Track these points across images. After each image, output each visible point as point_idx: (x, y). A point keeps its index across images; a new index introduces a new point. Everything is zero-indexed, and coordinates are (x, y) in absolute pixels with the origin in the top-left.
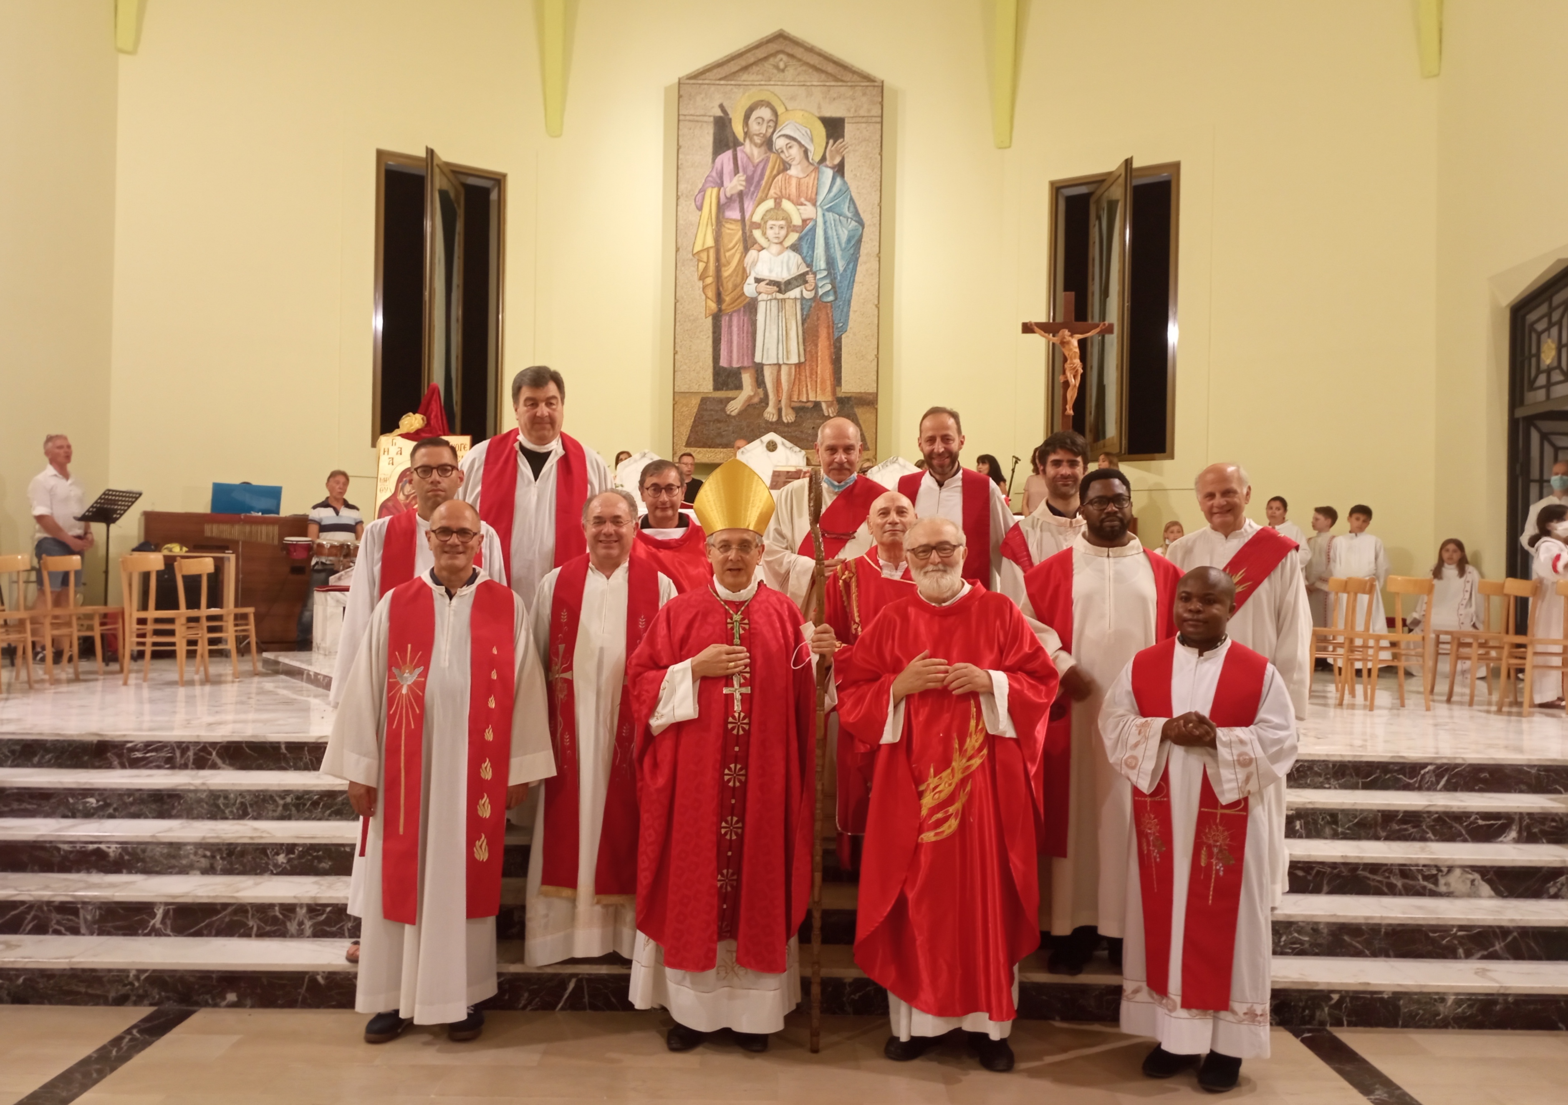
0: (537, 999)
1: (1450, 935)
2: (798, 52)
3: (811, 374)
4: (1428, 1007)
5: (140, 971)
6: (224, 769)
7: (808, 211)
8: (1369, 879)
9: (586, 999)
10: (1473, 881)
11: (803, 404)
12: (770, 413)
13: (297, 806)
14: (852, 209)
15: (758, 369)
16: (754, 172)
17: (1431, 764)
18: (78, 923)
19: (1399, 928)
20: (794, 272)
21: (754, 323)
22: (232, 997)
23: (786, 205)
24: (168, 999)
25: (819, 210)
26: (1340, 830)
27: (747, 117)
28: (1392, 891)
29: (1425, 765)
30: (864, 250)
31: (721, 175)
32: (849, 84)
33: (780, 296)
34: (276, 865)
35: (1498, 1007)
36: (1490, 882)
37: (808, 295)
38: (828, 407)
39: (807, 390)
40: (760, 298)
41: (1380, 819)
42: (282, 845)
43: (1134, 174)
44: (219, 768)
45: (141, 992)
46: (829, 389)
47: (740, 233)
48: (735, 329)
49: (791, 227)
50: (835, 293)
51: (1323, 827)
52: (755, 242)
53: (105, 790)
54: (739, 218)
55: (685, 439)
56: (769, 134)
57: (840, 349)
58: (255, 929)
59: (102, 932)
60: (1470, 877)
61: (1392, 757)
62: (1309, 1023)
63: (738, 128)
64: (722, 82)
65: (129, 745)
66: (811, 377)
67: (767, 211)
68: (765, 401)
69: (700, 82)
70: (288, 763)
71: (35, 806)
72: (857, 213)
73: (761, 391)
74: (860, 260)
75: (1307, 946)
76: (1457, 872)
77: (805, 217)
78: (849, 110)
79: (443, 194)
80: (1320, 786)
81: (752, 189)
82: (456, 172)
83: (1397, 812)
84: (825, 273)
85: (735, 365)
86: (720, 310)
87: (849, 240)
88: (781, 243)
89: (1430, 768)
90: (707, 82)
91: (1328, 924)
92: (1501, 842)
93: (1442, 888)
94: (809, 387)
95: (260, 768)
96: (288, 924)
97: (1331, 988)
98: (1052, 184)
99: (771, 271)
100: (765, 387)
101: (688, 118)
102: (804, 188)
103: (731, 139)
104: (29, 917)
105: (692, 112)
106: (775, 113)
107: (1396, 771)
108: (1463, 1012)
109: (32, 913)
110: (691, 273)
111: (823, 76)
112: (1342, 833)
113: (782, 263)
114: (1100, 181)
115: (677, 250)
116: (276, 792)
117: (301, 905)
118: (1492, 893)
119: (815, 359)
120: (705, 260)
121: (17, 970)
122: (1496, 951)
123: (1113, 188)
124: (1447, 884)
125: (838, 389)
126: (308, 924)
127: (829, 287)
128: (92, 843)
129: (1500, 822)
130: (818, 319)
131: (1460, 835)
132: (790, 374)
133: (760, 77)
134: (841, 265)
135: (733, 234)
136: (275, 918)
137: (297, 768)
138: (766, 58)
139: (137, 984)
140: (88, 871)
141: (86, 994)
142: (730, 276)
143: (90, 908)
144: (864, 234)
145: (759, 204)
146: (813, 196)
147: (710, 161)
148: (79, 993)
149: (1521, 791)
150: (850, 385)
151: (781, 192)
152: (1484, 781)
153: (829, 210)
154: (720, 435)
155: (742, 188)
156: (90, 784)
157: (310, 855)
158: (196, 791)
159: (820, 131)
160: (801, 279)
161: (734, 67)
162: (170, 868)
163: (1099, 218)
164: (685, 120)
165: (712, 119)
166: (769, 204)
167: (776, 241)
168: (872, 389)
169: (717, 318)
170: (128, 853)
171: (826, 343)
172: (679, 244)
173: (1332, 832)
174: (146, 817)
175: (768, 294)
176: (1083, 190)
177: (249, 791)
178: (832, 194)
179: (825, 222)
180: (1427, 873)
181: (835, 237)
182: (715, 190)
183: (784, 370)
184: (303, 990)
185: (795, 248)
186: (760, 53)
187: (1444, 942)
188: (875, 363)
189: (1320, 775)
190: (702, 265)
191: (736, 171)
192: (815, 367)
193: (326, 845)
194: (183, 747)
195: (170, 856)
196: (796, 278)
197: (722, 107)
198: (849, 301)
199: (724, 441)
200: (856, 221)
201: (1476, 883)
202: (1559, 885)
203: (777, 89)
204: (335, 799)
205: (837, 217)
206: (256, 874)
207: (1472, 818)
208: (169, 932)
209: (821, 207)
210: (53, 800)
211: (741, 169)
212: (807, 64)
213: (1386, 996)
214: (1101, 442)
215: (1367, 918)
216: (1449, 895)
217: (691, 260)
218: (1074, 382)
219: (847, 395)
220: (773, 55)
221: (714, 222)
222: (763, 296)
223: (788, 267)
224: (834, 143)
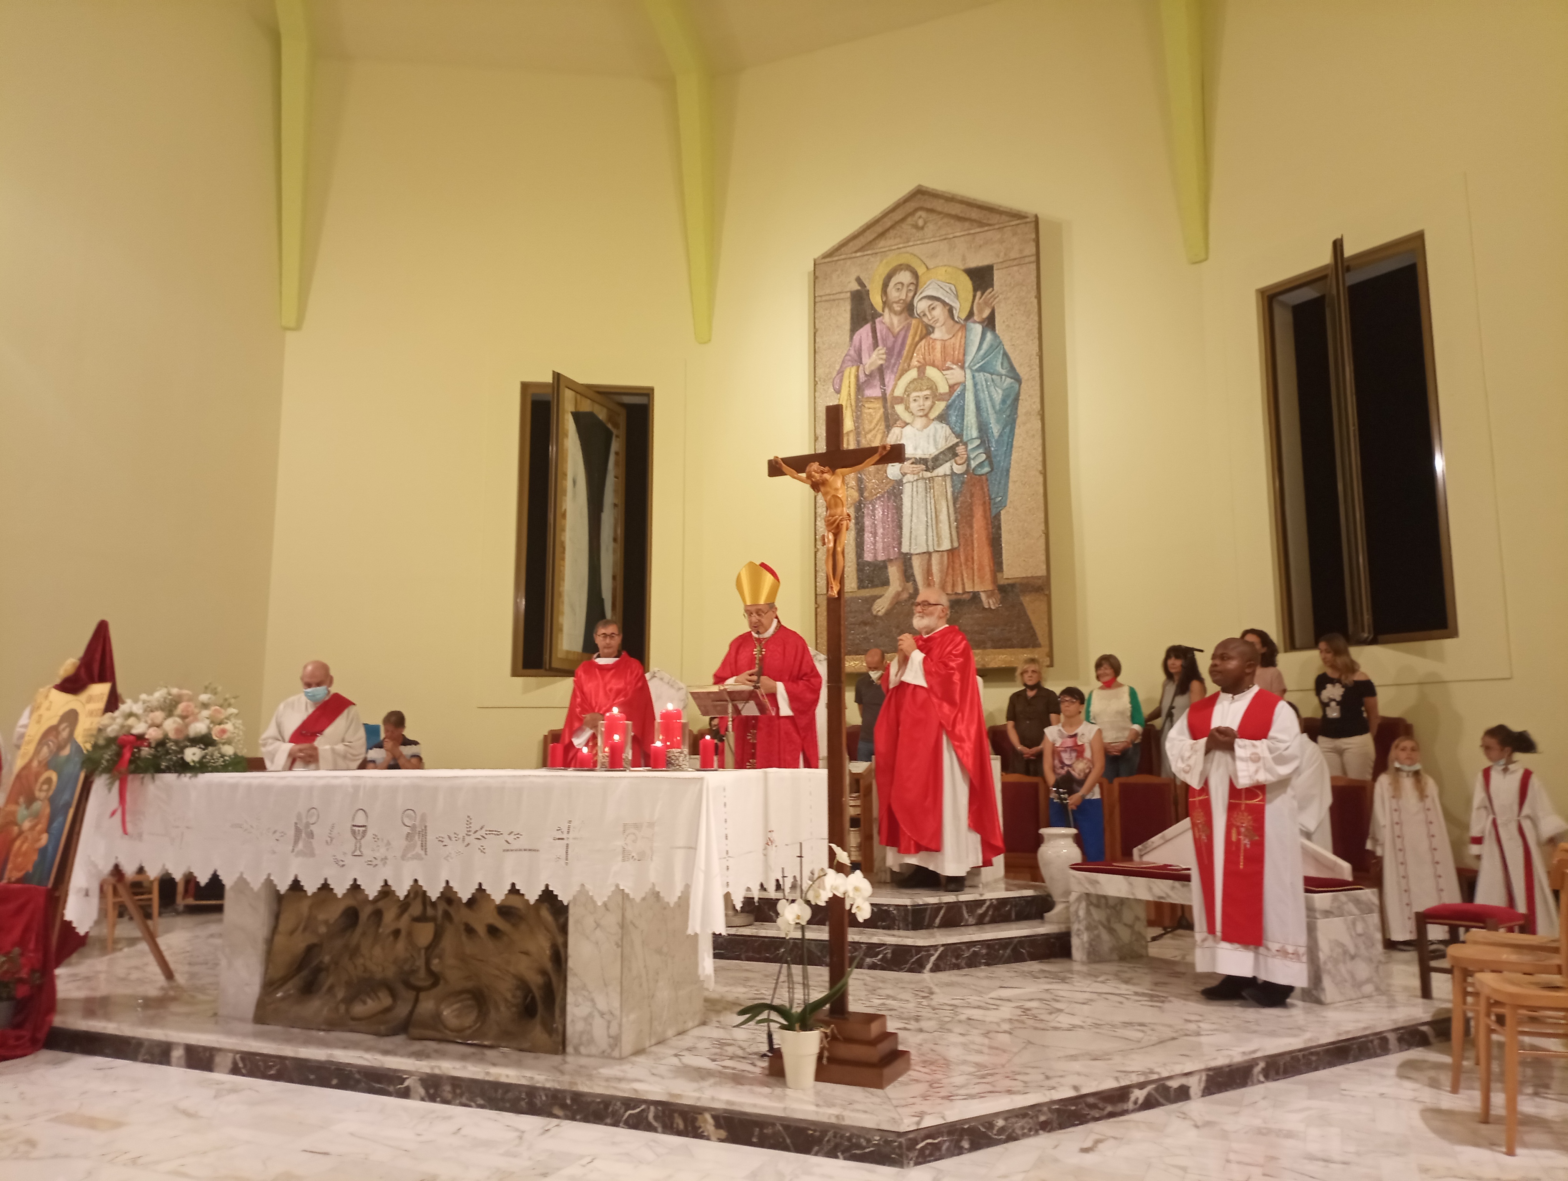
2: (939, 205)
3: (967, 560)
11: (959, 597)
14: (1006, 364)
15: (906, 560)
16: (895, 342)
20: (943, 445)
21: (899, 509)
23: (931, 372)
25: (968, 371)
30: (1022, 409)
31: (859, 353)
32: (997, 227)
33: (928, 474)
37: (959, 469)
38: (988, 597)
39: (963, 579)
40: (904, 481)
46: (988, 576)
48: (879, 517)
49: (936, 396)
50: (991, 464)
52: (898, 418)
54: (880, 395)
56: (909, 299)
57: (999, 528)
63: (876, 300)
64: (858, 254)
66: (966, 564)
67: (911, 382)
68: (915, 596)
69: (836, 258)
72: (1012, 368)
73: (910, 585)
74: (1019, 421)
77: (951, 382)
78: (998, 256)
79: (582, 417)
81: (893, 361)
84: (978, 442)
85: (881, 557)
86: (862, 498)
87: (1003, 401)
88: (926, 415)
90: (843, 257)
94: (965, 575)
98: (1259, 291)
99: (915, 449)
100: (915, 581)
101: (824, 298)
102: (950, 350)
103: (869, 312)
105: (828, 292)
111: (967, 225)
113: (928, 436)
115: (816, 439)
119: (970, 542)
125: (999, 575)
127: (984, 457)
130: (972, 496)
132: (941, 563)
133: (898, 240)
134: (995, 429)
135: (875, 412)
138: (903, 220)
144: (1022, 391)
145: (900, 376)
146: (961, 357)
147: (848, 339)
150: (1013, 569)
151: (924, 359)
153: (978, 370)
154: (867, 639)
155: (881, 362)
159: (966, 283)
160: (951, 452)
161: (870, 236)
164: (820, 302)
165: (849, 295)
166: (913, 374)
167: (921, 414)
168: (1041, 572)
169: (860, 508)
171: (982, 523)
172: (818, 433)
175: (914, 474)
178: (982, 352)
179: (975, 385)
181: (988, 399)
182: (854, 370)
183: (935, 559)
185: (943, 418)
186: (897, 216)
188: (1042, 541)
191: (875, 345)
192: (970, 552)
196: (944, 452)
197: (859, 281)
198: (1008, 471)
200: (1011, 378)
203: (916, 250)
205: (989, 375)
209: (970, 368)
211: (880, 342)
212: (949, 215)
219: (1010, 582)
220: (912, 214)
221: (853, 403)
222: (909, 477)
223: (935, 440)
224: (982, 294)
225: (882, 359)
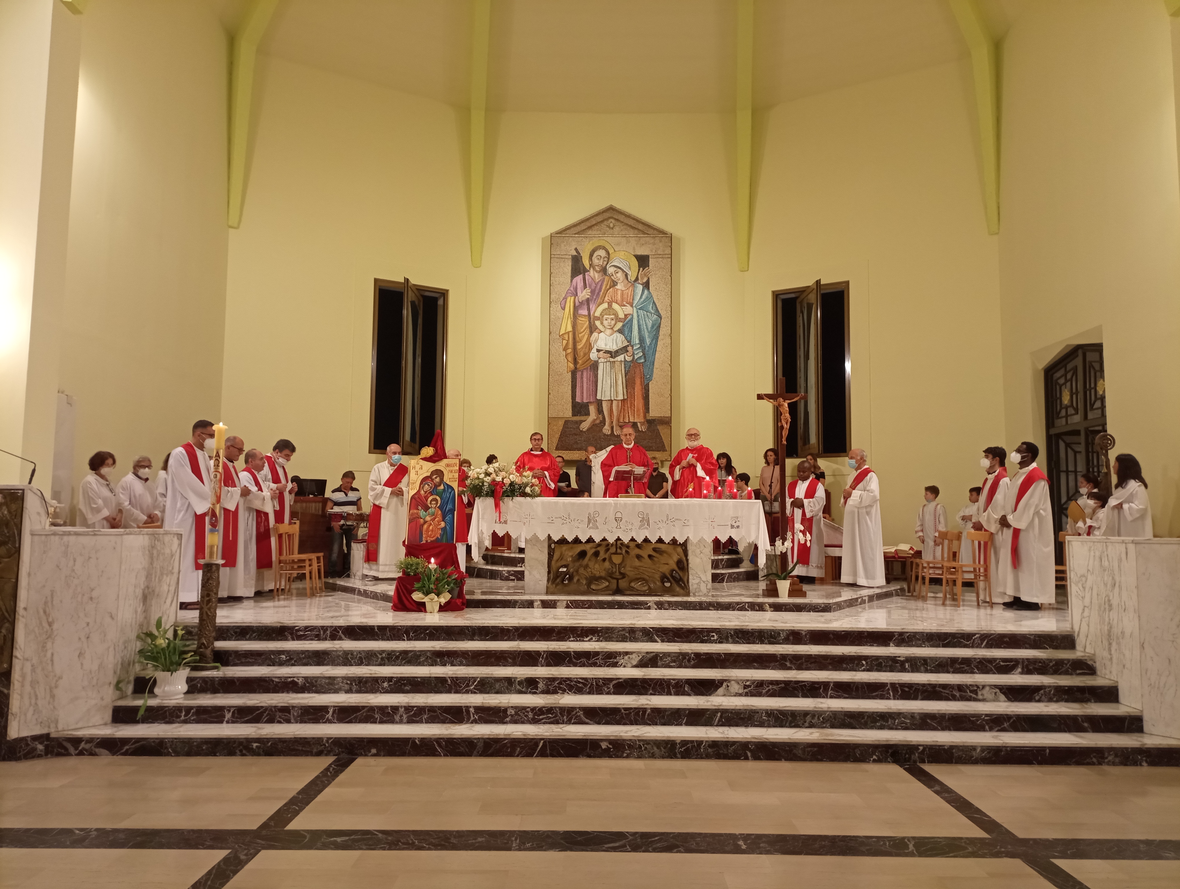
0: (524, 751)
1: (981, 719)
2: (621, 218)
3: (631, 406)
4: (968, 753)
5: (329, 739)
6: (345, 640)
7: (628, 309)
8: (942, 692)
9: (548, 752)
10: (995, 693)
11: (626, 424)
12: (606, 430)
13: (388, 659)
14: (654, 308)
15: (599, 403)
16: (596, 287)
17: (978, 634)
18: (290, 717)
19: (955, 716)
20: (620, 346)
21: (596, 376)
22: (374, 751)
23: (615, 306)
24: (343, 752)
25: (635, 308)
26: (929, 668)
27: (591, 256)
28: (954, 698)
29: (975, 634)
30: (661, 333)
31: (576, 289)
32: (652, 236)
33: (612, 360)
34: (383, 688)
35: (1003, 753)
36: (1004, 693)
37: (629, 359)
38: (641, 425)
39: (629, 416)
40: (600, 361)
41: (949, 663)
42: (386, 677)
43: (822, 287)
44: (343, 640)
45: (329, 749)
46: (642, 414)
47: (588, 322)
48: (585, 379)
50: (645, 357)
51: (920, 666)
52: (597, 328)
53: (290, 651)
54: (587, 314)
55: (555, 445)
56: (604, 265)
58: (379, 719)
59: (302, 722)
60: (994, 691)
61: (958, 630)
62: (909, 761)
63: (586, 262)
64: (576, 236)
65: (297, 628)
66: (631, 408)
67: (604, 310)
68: (603, 422)
69: (564, 235)
70: (378, 637)
71: (253, 660)
72: (657, 311)
73: (601, 416)
74: (660, 338)
75: (909, 725)
76: (987, 688)
77: (626, 313)
78: (652, 251)
79: (413, 303)
80: (920, 646)
81: (595, 297)
82: (420, 290)
83: (959, 658)
84: (639, 346)
85: (585, 401)
86: (576, 368)
87: (653, 327)
88: (612, 329)
89: (977, 636)
90: (567, 235)
91: (919, 714)
92: (1013, 674)
93: (980, 697)
94: (630, 414)
95: (364, 639)
96: (395, 716)
97: (918, 744)
98: (773, 292)
99: (606, 345)
100: (603, 414)
101: (556, 256)
102: (625, 296)
103: (582, 268)
104: (265, 715)
105: (559, 253)
106: (608, 253)
107: (960, 638)
108: (985, 756)
109: (267, 712)
110: (558, 347)
111: (636, 231)
112: (930, 670)
113: (613, 340)
114: (802, 291)
115: (550, 333)
116: (378, 651)
117: (401, 707)
118: (1006, 699)
119: (633, 397)
120: (567, 339)
121: (267, 739)
122: (1005, 727)
123: (810, 295)
124: (982, 695)
125: (647, 414)
126: (405, 716)
127: (642, 354)
128: (290, 677)
129: (1012, 663)
130: (635, 373)
131: (992, 670)
132: (618, 406)
133: (599, 232)
134: (648, 341)
135: (582, 323)
136: (389, 713)
137: (383, 639)
138: (602, 222)
139: (327, 745)
140: (288, 692)
141: (302, 750)
142: (582, 348)
143: (296, 709)
144: (662, 323)
145: (599, 306)
146: (631, 301)
147: (570, 281)
148: (299, 750)
149: (1026, 648)
150: (654, 413)
151: (612, 299)
152: (1006, 643)
153: (640, 309)
154: (576, 443)
155: (588, 297)
156: (283, 648)
157: (400, 683)
158: (336, 651)
159: (635, 263)
160: (624, 350)
161: (583, 227)
162: (330, 690)
163: (802, 312)
164: (554, 258)
165: (570, 257)
167: (609, 327)
168: (668, 415)
169: (574, 373)
170: (308, 683)
171: (640, 387)
172: (551, 330)
173: (925, 669)
174: (311, 665)
175: (605, 359)
176: (793, 296)
177: (363, 651)
178: (642, 300)
179: (638, 316)
180: (972, 689)
181: (644, 325)
182: (573, 298)
183: (615, 404)
184: (409, 747)
185: (620, 331)
186: (599, 219)
187: (978, 722)
188: (669, 399)
189: (919, 640)
190: (565, 342)
191: (585, 286)
192: (633, 402)
193: (408, 677)
194: (324, 628)
195: (329, 684)
196: (621, 349)
197: (576, 249)
198: (654, 362)
199: (579, 446)
200: (657, 315)
201: (997, 694)
202: (1040, 695)
203: (608, 239)
204: (408, 655)
205: (645, 312)
206: (373, 693)
207: (998, 661)
208: (335, 721)
210: (263, 657)
211: (588, 286)
212: (627, 224)
213: (946, 748)
214: (807, 446)
215: (939, 710)
216: (984, 700)
217: (559, 339)
218: (787, 426)
219: (653, 418)
220: (607, 219)
221: (572, 317)
222: (602, 360)
223: (616, 342)
224: (643, 270)
225: (588, 295)
